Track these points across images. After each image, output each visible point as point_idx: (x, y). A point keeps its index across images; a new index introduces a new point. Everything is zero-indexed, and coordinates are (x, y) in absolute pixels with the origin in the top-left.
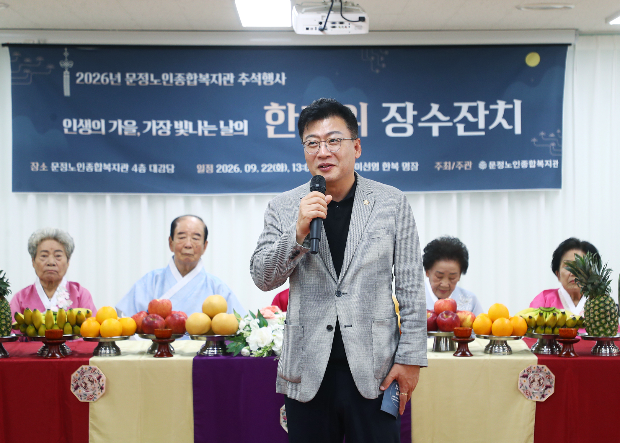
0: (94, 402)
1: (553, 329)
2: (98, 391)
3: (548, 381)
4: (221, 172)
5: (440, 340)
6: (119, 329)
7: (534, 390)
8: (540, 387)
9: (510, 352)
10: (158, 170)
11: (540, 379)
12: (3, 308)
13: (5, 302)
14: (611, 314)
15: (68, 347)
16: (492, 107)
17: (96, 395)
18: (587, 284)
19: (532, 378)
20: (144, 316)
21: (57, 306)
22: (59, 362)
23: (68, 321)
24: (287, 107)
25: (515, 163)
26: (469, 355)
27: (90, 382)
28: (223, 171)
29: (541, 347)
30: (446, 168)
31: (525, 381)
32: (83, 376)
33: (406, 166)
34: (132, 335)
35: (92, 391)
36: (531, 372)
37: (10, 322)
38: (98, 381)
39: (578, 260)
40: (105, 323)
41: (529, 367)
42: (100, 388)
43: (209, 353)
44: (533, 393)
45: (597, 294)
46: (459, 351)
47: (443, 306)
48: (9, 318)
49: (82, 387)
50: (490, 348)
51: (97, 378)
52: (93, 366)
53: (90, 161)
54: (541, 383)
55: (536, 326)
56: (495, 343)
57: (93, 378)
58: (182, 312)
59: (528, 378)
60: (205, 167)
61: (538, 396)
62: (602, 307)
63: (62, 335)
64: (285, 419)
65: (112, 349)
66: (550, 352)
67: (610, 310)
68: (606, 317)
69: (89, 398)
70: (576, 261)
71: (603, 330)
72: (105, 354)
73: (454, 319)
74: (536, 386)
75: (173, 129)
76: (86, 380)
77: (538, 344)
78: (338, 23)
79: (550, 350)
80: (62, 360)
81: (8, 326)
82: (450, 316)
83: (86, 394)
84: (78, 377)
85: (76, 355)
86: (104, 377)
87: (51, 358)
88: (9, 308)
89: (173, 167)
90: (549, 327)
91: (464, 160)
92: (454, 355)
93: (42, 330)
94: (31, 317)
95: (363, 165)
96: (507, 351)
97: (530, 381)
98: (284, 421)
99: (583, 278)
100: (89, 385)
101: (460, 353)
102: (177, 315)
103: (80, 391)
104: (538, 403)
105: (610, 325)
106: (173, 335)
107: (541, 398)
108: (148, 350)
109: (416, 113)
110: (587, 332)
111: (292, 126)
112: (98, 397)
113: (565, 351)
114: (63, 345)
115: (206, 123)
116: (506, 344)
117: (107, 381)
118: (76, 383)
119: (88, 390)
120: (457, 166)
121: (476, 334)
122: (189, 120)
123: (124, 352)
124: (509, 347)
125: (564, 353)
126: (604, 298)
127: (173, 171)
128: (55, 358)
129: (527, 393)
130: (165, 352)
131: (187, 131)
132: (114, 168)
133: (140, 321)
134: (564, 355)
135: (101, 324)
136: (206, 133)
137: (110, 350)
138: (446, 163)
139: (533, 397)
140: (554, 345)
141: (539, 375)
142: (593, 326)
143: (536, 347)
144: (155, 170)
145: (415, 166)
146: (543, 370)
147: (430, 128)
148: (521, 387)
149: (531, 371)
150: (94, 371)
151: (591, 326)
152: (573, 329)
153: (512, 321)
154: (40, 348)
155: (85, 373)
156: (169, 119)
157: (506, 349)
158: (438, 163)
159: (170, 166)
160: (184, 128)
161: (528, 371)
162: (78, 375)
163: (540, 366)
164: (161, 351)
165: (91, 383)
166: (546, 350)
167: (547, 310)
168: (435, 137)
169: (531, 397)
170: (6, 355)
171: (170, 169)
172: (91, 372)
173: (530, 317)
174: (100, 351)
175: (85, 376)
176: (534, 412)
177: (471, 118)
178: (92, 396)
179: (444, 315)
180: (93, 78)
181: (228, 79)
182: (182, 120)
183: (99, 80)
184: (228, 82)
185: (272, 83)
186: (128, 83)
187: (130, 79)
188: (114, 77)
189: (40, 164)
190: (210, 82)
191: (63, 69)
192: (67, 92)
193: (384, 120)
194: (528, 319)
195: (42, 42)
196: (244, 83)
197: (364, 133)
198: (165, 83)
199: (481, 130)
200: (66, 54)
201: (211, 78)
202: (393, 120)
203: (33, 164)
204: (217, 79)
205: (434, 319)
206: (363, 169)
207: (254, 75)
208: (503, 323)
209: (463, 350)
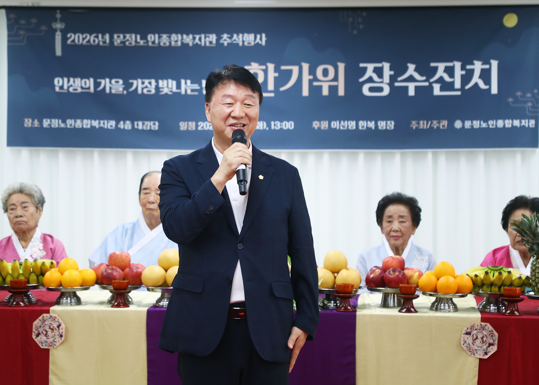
0: (53, 348)
1: (500, 288)
2: (58, 339)
3: (491, 338)
4: (202, 129)
5: (388, 296)
6: (79, 280)
7: (477, 347)
8: (483, 344)
9: (456, 309)
10: (143, 127)
11: (483, 336)
15: (33, 295)
16: (469, 67)
17: (56, 342)
18: (533, 244)
19: (475, 335)
20: (104, 268)
21: (31, 256)
22: (22, 311)
23: (33, 272)
24: (267, 67)
25: (491, 122)
26: (414, 312)
27: (50, 329)
28: (205, 128)
29: (487, 305)
30: (421, 127)
31: (468, 338)
32: (44, 324)
33: (382, 125)
34: (92, 285)
35: (52, 338)
36: (475, 330)
38: (57, 329)
39: (525, 220)
40: (66, 274)
41: (472, 324)
42: (59, 335)
43: (164, 305)
44: (476, 350)
46: (404, 307)
49: (43, 335)
50: (435, 305)
51: (57, 326)
52: (53, 315)
53: (79, 118)
54: (484, 341)
55: (483, 285)
56: (442, 300)
57: (54, 326)
58: (141, 265)
59: (472, 335)
60: (188, 124)
61: (481, 353)
63: (26, 284)
65: (73, 298)
66: (496, 310)
69: (49, 345)
70: (522, 221)
72: (66, 303)
73: (400, 276)
74: (479, 343)
75: (157, 88)
76: (47, 328)
77: (484, 303)
79: (496, 308)
80: (24, 308)
82: (397, 274)
83: (47, 341)
84: (39, 325)
85: (40, 303)
86: (63, 326)
87: (16, 306)
89: (157, 124)
90: (496, 285)
92: (400, 312)
93: (9, 279)
96: (453, 308)
97: (473, 338)
99: (529, 238)
100: (50, 332)
101: (405, 310)
102: (135, 268)
103: (41, 338)
104: (481, 360)
106: (129, 286)
107: (484, 356)
108: (108, 300)
109: (392, 73)
110: (533, 291)
111: (271, 86)
112: (57, 344)
113: (510, 309)
114: (29, 294)
115: (189, 82)
116: (452, 301)
117: (67, 329)
118: (38, 330)
119: (49, 337)
120: (432, 125)
121: (421, 292)
122: (173, 79)
123: (86, 302)
124: (454, 305)
125: (508, 312)
127: (157, 128)
128: (19, 306)
129: (470, 350)
130: (122, 302)
131: (170, 90)
132: (102, 125)
133: (100, 273)
134: (508, 313)
135: (62, 274)
136: (189, 92)
137: (71, 300)
138: (421, 122)
139: (476, 353)
140: (501, 304)
141: (482, 332)
143: (483, 305)
144: (140, 127)
145: (391, 125)
146: (486, 328)
147: (406, 88)
148: (463, 344)
149: (474, 328)
150: (54, 320)
151: (536, 285)
153: (458, 279)
154: (8, 297)
155: (46, 321)
156: (154, 78)
157: (451, 307)
158: (414, 122)
159: (154, 123)
160: (168, 87)
161: (471, 329)
162: (40, 323)
163: (484, 324)
164: (118, 301)
165: (51, 331)
166: (493, 308)
167: (495, 269)
168: (411, 97)
169: (474, 354)
171: (154, 126)
172: (52, 320)
173: (476, 276)
174: (62, 300)
175: (45, 324)
176: (477, 369)
177: (447, 78)
178: (52, 343)
179: (392, 272)
180: (83, 39)
181: (211, 40)
182: (167, 79)
183: (89, 41)
184: (211, 42)
185: (253, 44)
186: (116, 44)
187: (118, 39)
188: (103, 38)
189: (33, 121)
190: (193, 42)
191: (55, 30)
192: (59, 52)
193: (361, 80)
194: (474, 278)
195: (36, 5)
196: (226, 44)
197: (341, 92)
198: (150, 44)
199: (457, 90)
200: (58, 16)
201: (194, 38)
202: (370, 80)
203: (26, 120)
204: (200, 39)
205: (381, 276)
206: (339, 127)
207: (235, 36)
208: (448, 281)
209: (408, 307)
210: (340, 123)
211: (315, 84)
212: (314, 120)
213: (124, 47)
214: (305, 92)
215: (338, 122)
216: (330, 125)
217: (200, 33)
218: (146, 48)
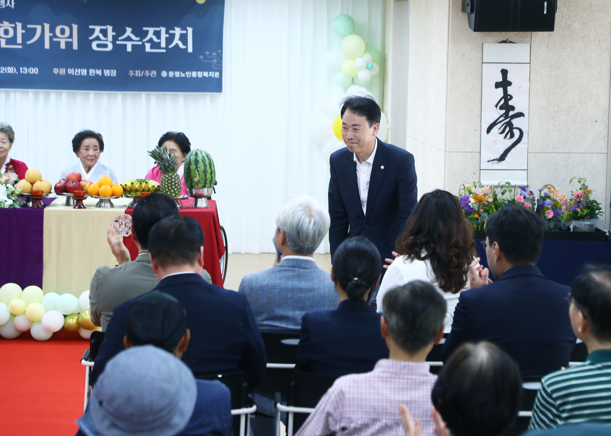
1: (141, 193)
5: (70, 198)
7: (122, 229)
8: (125, 228)
9: (112, 205)
11: (126, 223)
14: (175, 183)
16: (171, 32)
18: (162, 165)
19: (121, 222)
24: (16, 25)
25: (188, 73)
26: (83, 208)
30: (137, 75)
31: (116, 224)
33: (107, 73)
36: (121, 219)
41: (119, 215)
44: (122, 231)
45: (168, 171)
46: (77, 205)
47: (71, 177)
50: (99, 204)
54: (127, 226)
55: (130, 190)
56: (103, 201)
59: (119, 222)
61: (124, 234)
62: (169, 180)
67: (174, 182)
68: (172, 185)
71: (170, 194)
73: (76, 186)
74: (123, 227)
82: (75, 184)
90: (139, 191)
91: (150, 70)
92: (74, 208)
95: (75, 70)
97: (119, 224)
99: (159, 161)
101: (77, 207)
104: (124, 237)
105: (174, 190)
107: (126, 235)
109: (114, 34)
111: (19, 40)
116: (110, 201)
120: (145, 74)
121: (89, 195)
124: (112, 203)
126: (171, 174)
138: (137, 71)
141: (125, 220)
142: (164, 191)
145: (114, 73)
146: (128, 217)
147: (125, 46)
152: (148, 192)
153: (113, 188)
157: (110, 204)
158: (131, 72)
161: (119, 218)
163: (126, 215)
168: (129, 52)
169: (120, 234)
173: (126, 185)
177: (155, 40)
179: (71, 183)
193: (90, 38)
194: (124, 186)
197: (75, 47)
199: (163, 48)
202: (98, 38)
205: (65, 185)
206: (74, 73)
208: (106, 189)
209: (80, 205)
211: (55, 40)
212: (54, 68)
214: (48, 46)
215: (73, 69)
216: (66, 71)
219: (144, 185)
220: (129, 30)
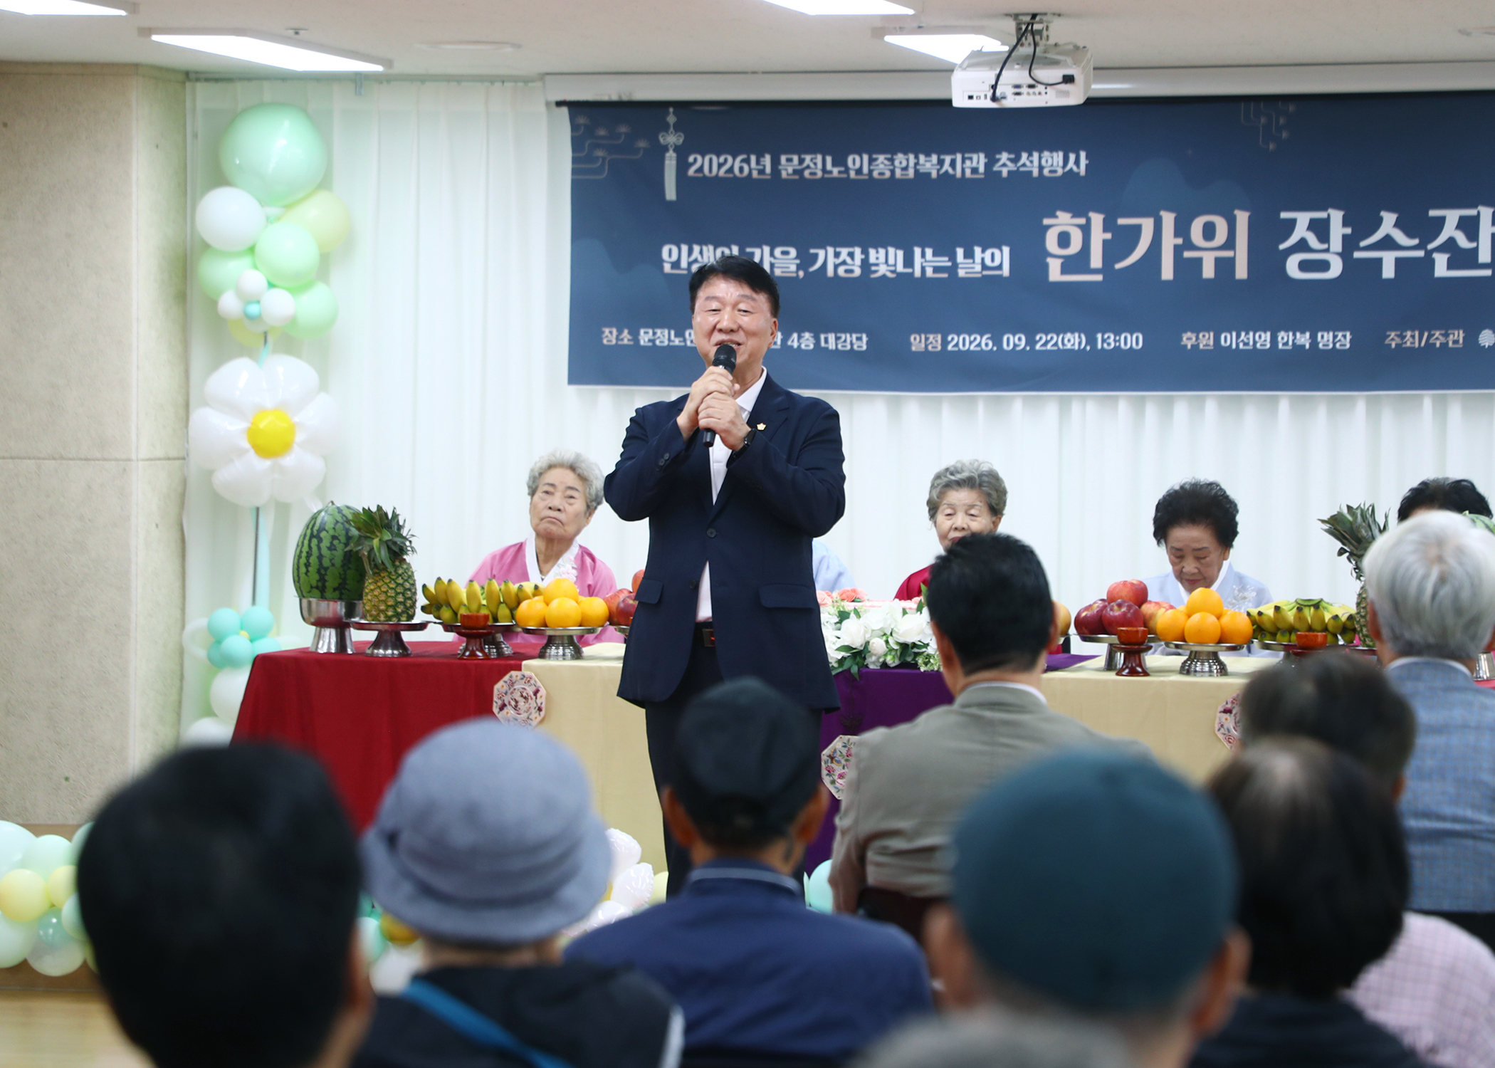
2: (534, 714)
4: (956, 349)
5: (1114, 650)
6: (575, 615)
9: (1223, 670)
10: (836, 345)
12: (400, 575)
13: (405, 566)
15: (506, 645)
20: (623, 597)
22: (477, 665)
23: (504, 602)
24: (1088, 220)
26: (1142, 674)
27: (522, 698)
28: (961, 347)
30: (1408, 344)
31: (1226, 719)
32: (512, 689)
33: (1327, 339)
35: (526, 713)
37: (411, 600)
38: (534, 697)
40: (555, 604)
42: (537, 708)
46: (1124, 667)
47: (1118, 593)
48: (409, 593)
49: (512, 707)
50: (1187, 665)
51: (533, 692)
52: (527, 674)
55: (1273, 629)
56: (1198, 656)
57: (528, 692)
60: (927, 339)
63: (491, 623)
64: (829, 771)
65: (568, 648)
72: (557, 656)
73: (1129, 615)
75: (865, 264)
76: (517, 695)
78: (1025, 86)
81: (408, 605)
82: (1124, 609)
84: (504, 690)
85: (513, 656)
86: (543, 692)
87: (469, 658)
88: (411, 576)
89: (865, 338)
90: (1297, 630)
92: (1117, 674)
94: (446, 593)
96: (1217, 669)
98: (827, 775)
99: (1353, 547)
100: (521, 703)
101: (1127, 671)
103: (507, 713)
109: (1348, 230)
111: (1096, 260)
112: (534, 723)
115: (929, 252)
116: (1217, 658)
118: (502, 698)
119: (520, 712)
120: (1432, 340)
122: (897, 247)
123: (590, 657)
124: (1220, 664)
127: (865, 348)
128: (474, 658)
129: (1230, 740)
131: (893, 268)
133: (615, 606)
135: (547, 604)
136: (929, 273)
137: (564, 650)
144: (832, 346)
145: (1344, 340)
147: (1377, 262)
148: (1219, 730)
150: (529, 681)
151: (1361, 630)
152: (1319, 634)
153: (1224, 620)
155: (515, 684)
156: (859, 245)
159: (859, 336)
160: (886, 262)
162: (505, 687)
165: (524, 700)
167: (1308, 603)
168: (1388, 281)
170: (405, 653)
171: (859, 343)
172: (525, 682)
173: (1260, 614)
174: (548, 651)
175: (515, 689)
177: (1464, 242)
179: (1116, 607)
180: (720, 166)
181: (974, 165)
182: (885, 247)
183: (731, 170)
184: (975, 170)
185: (1060, 172)
186: (784, 174)
187: (788, 166)
188: (758, 163)
189: (620, 332)
190: (938, 170)
191: (665, 149)
192: (671, 193)
193: (1282, 247)
194: (1257, 617)
195: (625, 98)
196: (1005, 172)
197: (1241, 272)
198: (852, 174)
199: (1484, 266)
200: (671, 119)
201: (941, 162)
202: (1302, 246)
203: (607, 331)
204: (953, 164)
205: (1101, 614)
206: (1237, 345)
207: (1024, 156)
208: (1203, 621)
209: (1132, 665)
210: (1238, 336)
211: (1187, 254)
212: (1185, 331)
213: (800, 183)
214: (1167, 273)
215: (1234, 334)
216: (1217, 339)
217: (952, 152)
218: (844, 183)
219: (1309, 613)
220: (1389, 219)
